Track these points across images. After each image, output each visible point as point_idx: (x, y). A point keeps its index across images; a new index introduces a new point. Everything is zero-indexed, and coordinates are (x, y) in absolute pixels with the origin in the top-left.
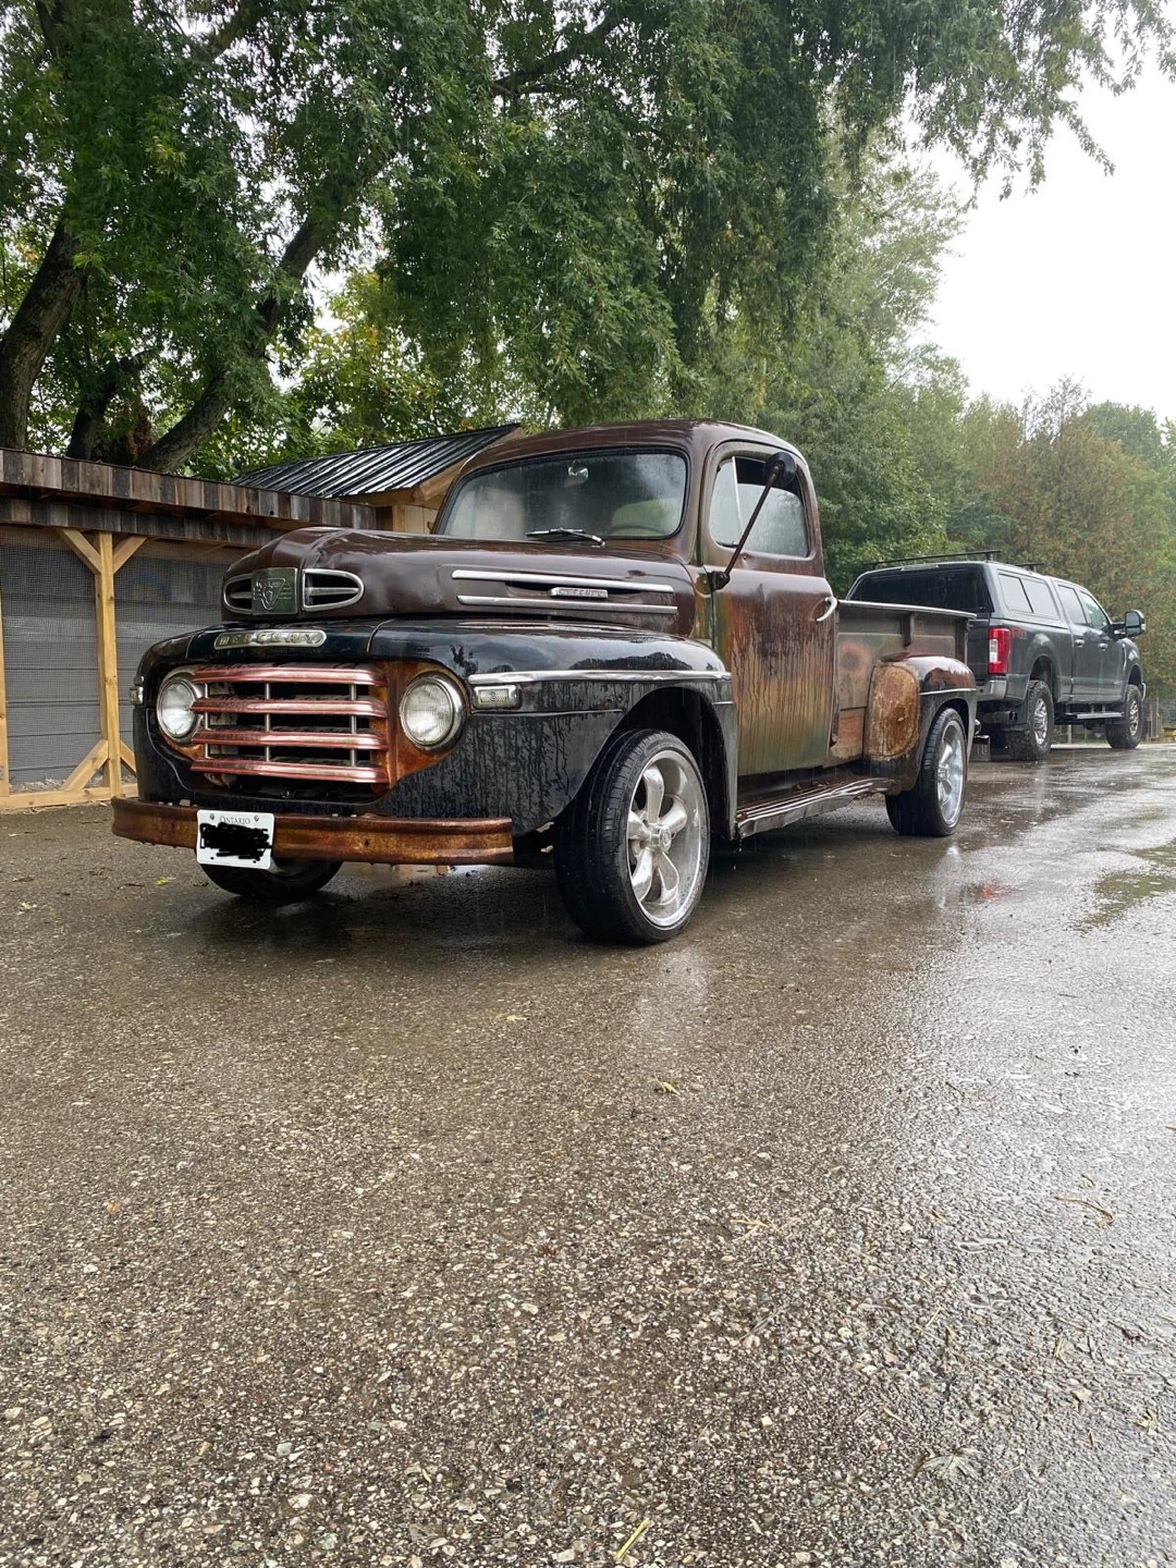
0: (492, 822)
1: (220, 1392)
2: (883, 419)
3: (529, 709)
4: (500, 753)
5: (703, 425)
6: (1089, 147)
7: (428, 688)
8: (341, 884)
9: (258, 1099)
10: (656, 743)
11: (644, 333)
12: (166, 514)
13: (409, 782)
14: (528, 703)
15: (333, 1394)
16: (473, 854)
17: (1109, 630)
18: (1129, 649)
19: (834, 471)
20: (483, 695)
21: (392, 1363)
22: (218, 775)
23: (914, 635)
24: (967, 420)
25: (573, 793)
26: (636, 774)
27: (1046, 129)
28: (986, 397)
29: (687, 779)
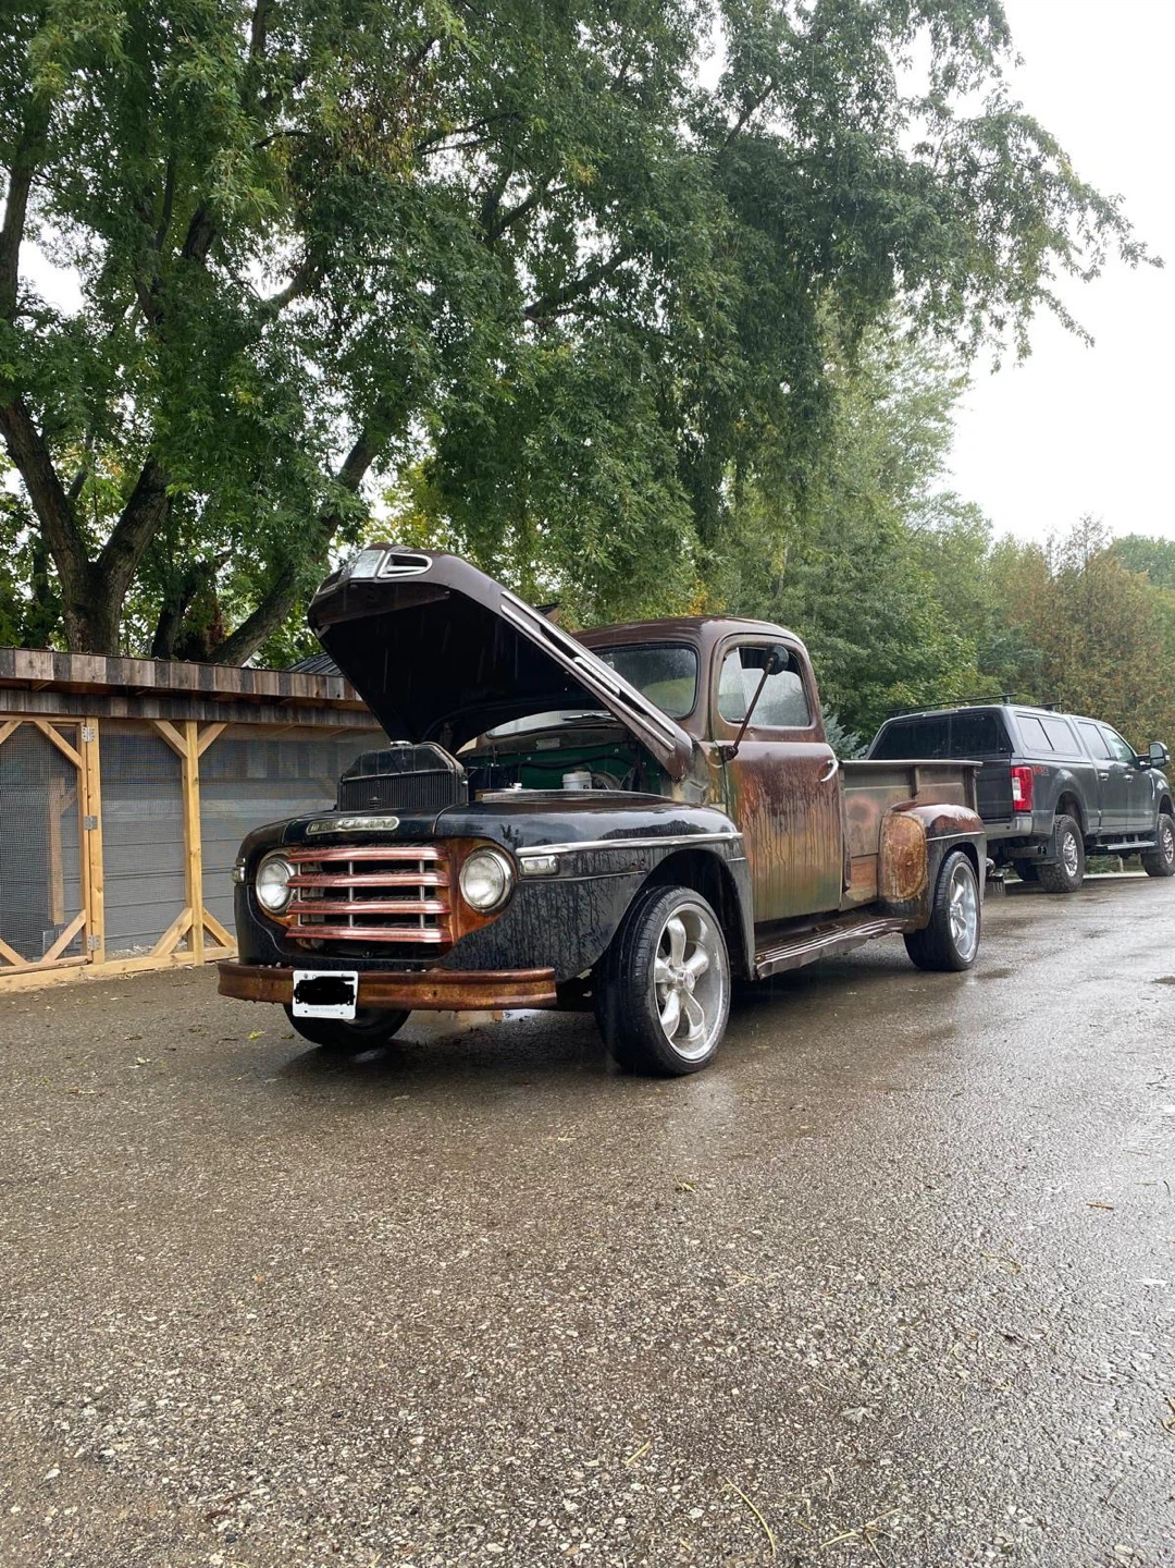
0: (538, 972)
1: (356, 1384)
2: (906, 567)
3: (567, 876)
4: (543, 912)
5: (711, 622)
6: (1070, 324)
7: (483, 860)
8: (409, 1032)
9: (358, 1204)
10: (676, 898)
11: (665, 522)
12: (245, 702)
13: (468, 941)
14: (565, 869)
15: (433, 1385)
16: (524, 999)
17: (1134, 762)
18: (1157, 778)
19: (862, 618)
20: (528, 865)
21: (474, 1367)
22: (308, 940)
23: (920, 786)
24: (992, 559)
25: (607, 943)
26: (659, 926)
27: (1027, 312)
28: (1010, 538)
29: (707, 928)
